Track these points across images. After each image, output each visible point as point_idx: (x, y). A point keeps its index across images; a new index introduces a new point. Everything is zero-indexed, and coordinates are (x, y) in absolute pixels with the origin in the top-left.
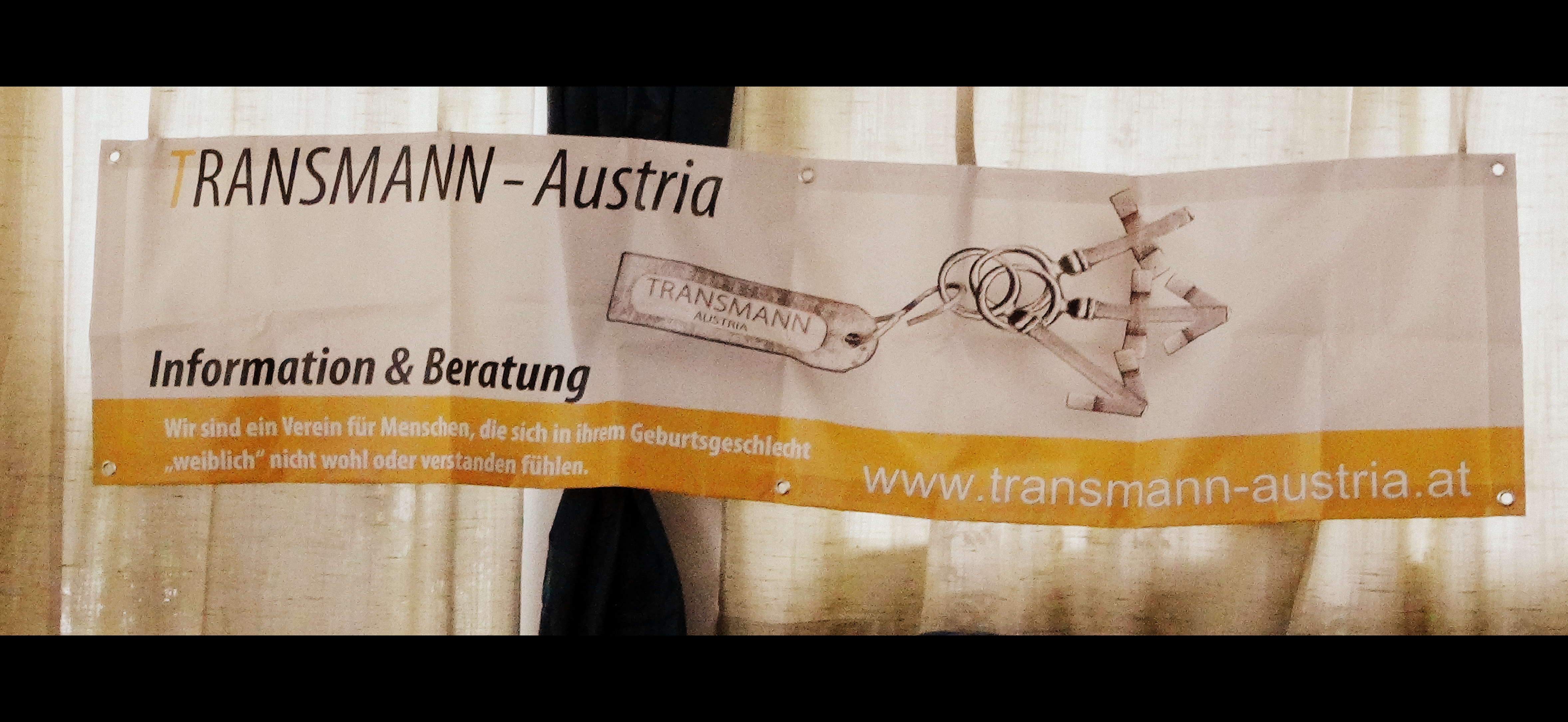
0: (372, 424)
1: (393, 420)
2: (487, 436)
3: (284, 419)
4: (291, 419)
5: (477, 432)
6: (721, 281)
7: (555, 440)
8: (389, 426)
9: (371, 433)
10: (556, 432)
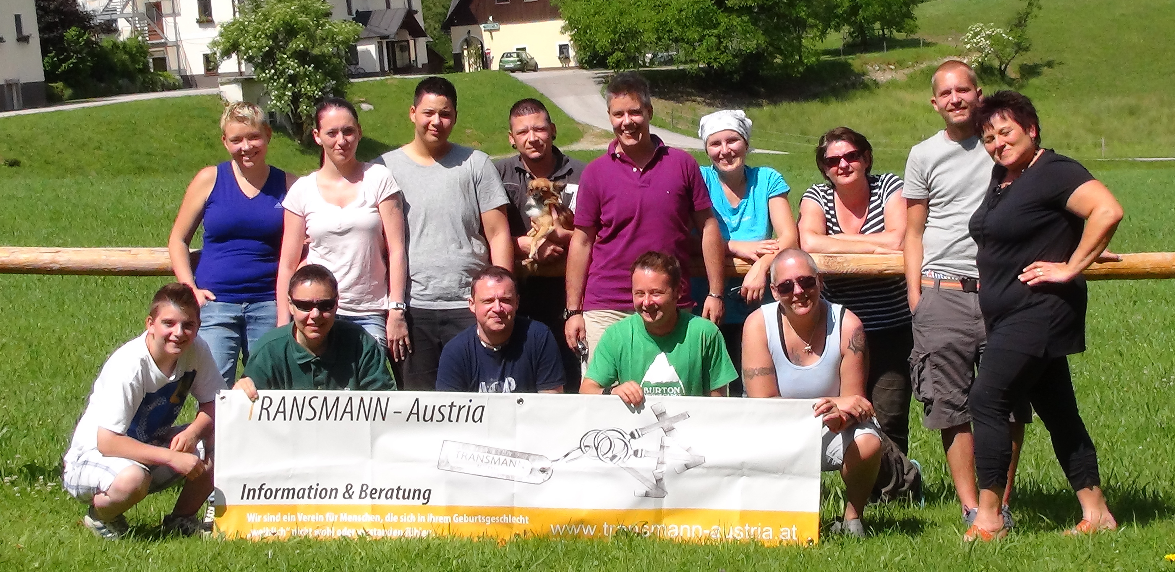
0: (336, 516)
1: (346, 514)
2: (389, 520)
3: (298, 514)
4: (302, 514)
5: (384, 519)
6: (487, 450)
7: (419, 520)
8: (344, 517)
9: (336, 520)
10: (419, 517)
